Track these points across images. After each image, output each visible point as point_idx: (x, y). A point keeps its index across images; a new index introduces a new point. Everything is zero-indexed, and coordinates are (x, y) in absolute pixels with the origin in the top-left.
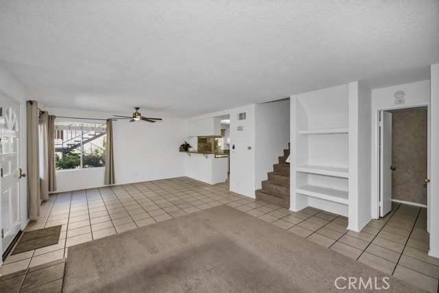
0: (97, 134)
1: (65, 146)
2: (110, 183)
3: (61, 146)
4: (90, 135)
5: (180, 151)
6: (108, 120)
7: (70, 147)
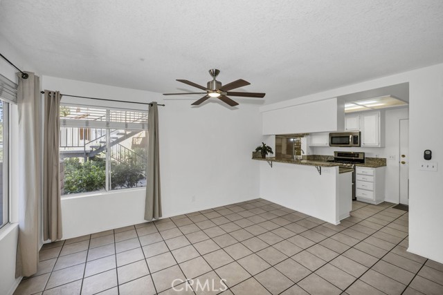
0: (128, 133)
1: (88, 149)
2: (154, 216)
3: (82, 149)
4: (118, 134)
5: (253, 158)
6: (151, 105)
7: (94, 149)
